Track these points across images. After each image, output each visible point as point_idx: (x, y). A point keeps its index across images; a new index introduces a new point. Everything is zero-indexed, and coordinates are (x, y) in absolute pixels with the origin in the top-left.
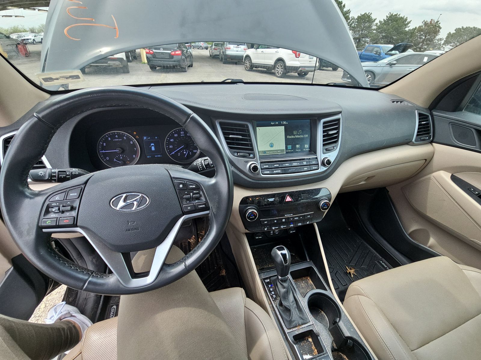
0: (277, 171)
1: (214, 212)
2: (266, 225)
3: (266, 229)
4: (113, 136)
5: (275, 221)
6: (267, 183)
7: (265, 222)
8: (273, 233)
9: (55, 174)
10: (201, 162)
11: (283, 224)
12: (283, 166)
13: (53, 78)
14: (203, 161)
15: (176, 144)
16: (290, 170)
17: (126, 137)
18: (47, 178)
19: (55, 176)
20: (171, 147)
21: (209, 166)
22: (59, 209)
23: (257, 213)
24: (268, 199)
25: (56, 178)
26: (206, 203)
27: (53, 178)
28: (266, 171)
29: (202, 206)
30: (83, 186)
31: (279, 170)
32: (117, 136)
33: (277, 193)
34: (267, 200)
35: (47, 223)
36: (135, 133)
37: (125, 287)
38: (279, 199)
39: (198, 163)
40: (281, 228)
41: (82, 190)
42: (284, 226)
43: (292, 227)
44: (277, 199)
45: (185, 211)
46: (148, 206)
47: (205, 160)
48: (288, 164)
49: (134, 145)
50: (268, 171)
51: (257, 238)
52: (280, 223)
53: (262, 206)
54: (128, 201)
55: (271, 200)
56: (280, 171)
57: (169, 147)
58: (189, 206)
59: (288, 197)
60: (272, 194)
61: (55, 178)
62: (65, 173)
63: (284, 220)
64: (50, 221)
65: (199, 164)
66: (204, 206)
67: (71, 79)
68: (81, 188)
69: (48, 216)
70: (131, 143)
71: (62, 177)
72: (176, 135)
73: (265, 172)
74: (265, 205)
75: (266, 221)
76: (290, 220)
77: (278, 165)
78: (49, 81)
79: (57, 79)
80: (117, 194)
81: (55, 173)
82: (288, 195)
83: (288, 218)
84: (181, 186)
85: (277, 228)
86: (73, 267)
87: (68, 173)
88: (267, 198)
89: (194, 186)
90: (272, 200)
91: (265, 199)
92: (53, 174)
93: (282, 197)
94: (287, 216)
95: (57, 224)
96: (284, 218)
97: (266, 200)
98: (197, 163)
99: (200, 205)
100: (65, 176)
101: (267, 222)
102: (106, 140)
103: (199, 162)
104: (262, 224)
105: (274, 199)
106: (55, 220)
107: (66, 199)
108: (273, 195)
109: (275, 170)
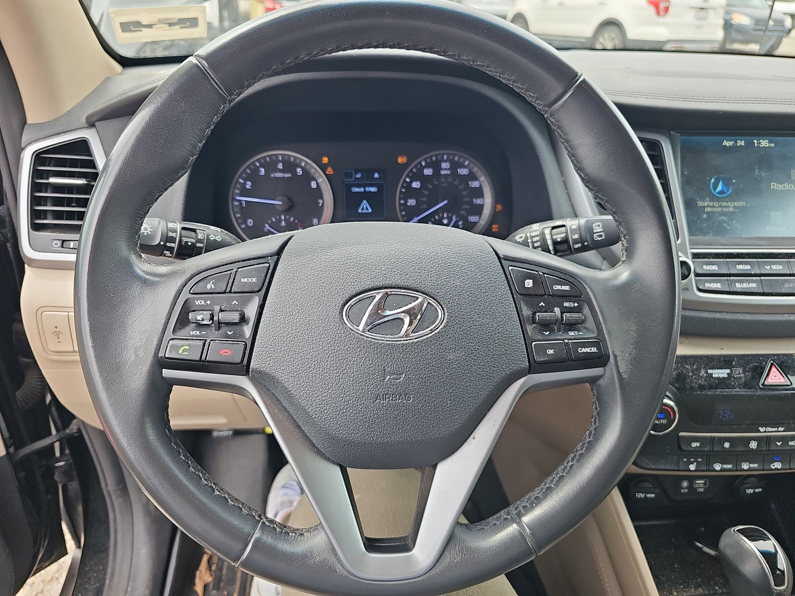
0: (745, 285)
1: (621, 371)
2: (695, 453)
3: (692, 467)
4: (270, 166)
5: (727, 445)
6: (710, 319)
7: (694, 445)
8: (691, 487)
9: (174, 235)
10: (543, 234)
11: (751, 456)
12: (763, 272)
13: (144, 23)
14: (547, 232)
15: (425, 196)
16: (786, 285)
17: (303, 169)
18: (157, 241)
19: (173, 240)
20: (412, 202)
21: (565, 247)
22: (212, 318)
23: (676, 409)
24: (710, 371)
25: (175, 246)
26: (599, 342)
27: (168, 244)
28: (710, 282)
29: (587, 350)
30: (272, 261)
31: (753, 281)
32: (280, 166)
33: (737, 356)
34: (707, 372)
35: (180, 351)
36: (325, 160)
37: (349, 572)
38: (744, 372)
39: (532, 237)
40: (744, 470)
41: (270, 272)
42: (752, 465)
43: (777, 469)
44: (739, 372)
45: (538, 359)
46: (439, 332)
47: (554, 228)
48: (781, 267)
49: (318, 192)
50: (716, 281)
51: (641, 495)
52: (739, 452)
53: (692, 388)
54: (388, 313)
55: (720, 373)
56: (754, 285)
57: (406, 202)
58: (551, 347)
59: (774, 369)
60: (722, 356)
61: (172, 245)
62: (193, 234)
63: (753, 445)
64: (187, 347)
65: (535, 239)
66: (594, 350)
67: (178, 27)
68: (268, 265)
69: (182, 333)
70: (314, 185)
71: (190, 244)
72: (428, 172)
73: (708, 286)
74: (702, 387)
75: (696, 439)
76: (773, 448)
77: (748, 267)
78: (131, 31)
79: (150, 26)
80: (361, 289)
81: (175, 231)
82: (772, 364)
83: (768, 440)
84: (529, 283)
85: (729, 466)
86: (218, 490)
87: (200, 236)
88: (705, 368)
89: (567, 288)
90: (721, 376)
91: (698, 370)
92: (170, 234)
93: (755, 369)
94: (765, 432)
95: (203, 358)
96: (754, 439)
97: (703, 373)
98: (528, 235)
99: (584, 345)
100: (193, 241)
101: (698, 444)
102: (253, 176)
103: (533, 234)
104: (684, 447)
105: (728, 371)
106: (199, 346)
107: (230, 292)
108: (724, 361)
109: (739, 281)
